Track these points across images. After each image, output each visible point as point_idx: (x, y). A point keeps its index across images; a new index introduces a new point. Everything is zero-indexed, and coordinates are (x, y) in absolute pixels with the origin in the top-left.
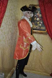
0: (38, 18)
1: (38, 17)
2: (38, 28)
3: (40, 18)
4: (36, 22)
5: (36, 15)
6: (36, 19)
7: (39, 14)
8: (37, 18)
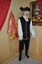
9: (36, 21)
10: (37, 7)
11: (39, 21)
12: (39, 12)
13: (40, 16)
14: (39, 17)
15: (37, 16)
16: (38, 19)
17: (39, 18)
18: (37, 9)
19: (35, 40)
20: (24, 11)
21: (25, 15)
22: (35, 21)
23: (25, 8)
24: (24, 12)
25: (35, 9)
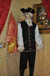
0: (43, 17)
1: (43, 15)
3: (45, 17)
4: (41, 21)
7: (43, 12)
9: (43, 27)
10: (43, 11)
12: (46, 17)
13: (47, 21)
17: (46, 24)
18: (43, 13)
22: (41, 27)
25: (40, 13)
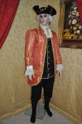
0: (74, 21)
1: (75, 17)
2: (75, 37)
3: (77, 20)
4: (71, 28)
5: (70, 15)
6: (71, 22)
8: (72, 20)
9: (72, 37)
10: (75, 8)
11: (78, 37)
13: (80, 27)
14: (78, 29)
15: (75, 28)
16: (77, 34)
17: (78, 32)
18: (74, 13)
19: (69, 79)
20: (43, 15)
21: (44, 23)
22: (70, 38)
23: (44, 8)
24: (41, 17)
25: (71, 12)
